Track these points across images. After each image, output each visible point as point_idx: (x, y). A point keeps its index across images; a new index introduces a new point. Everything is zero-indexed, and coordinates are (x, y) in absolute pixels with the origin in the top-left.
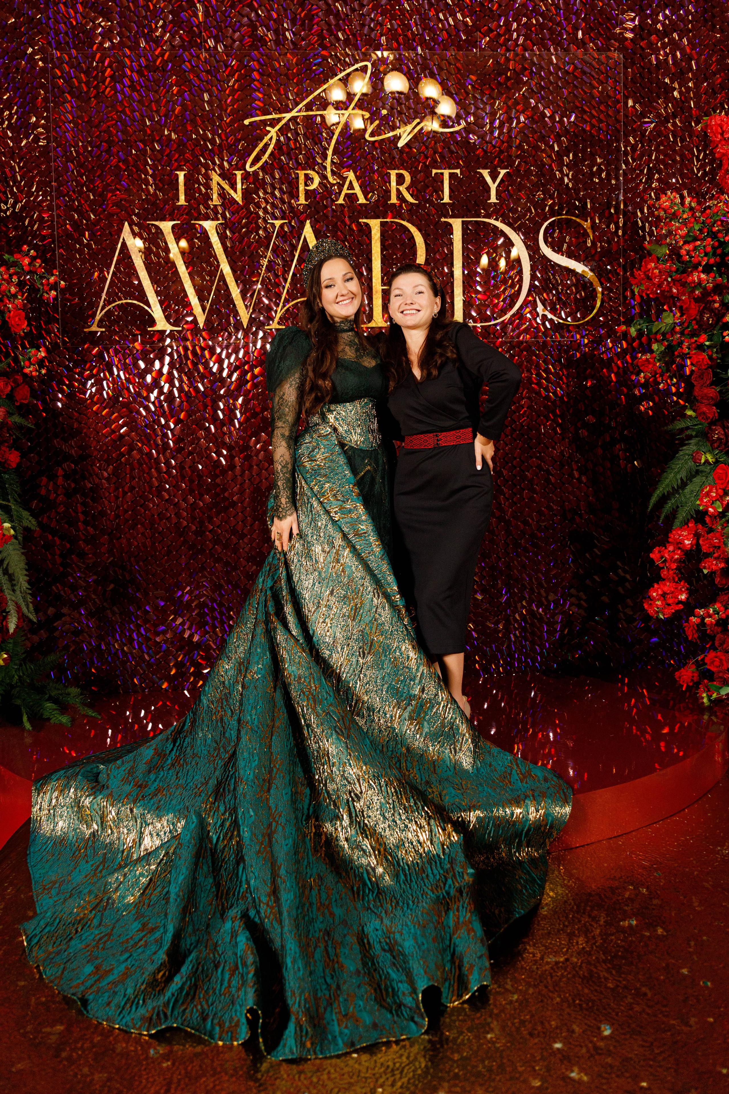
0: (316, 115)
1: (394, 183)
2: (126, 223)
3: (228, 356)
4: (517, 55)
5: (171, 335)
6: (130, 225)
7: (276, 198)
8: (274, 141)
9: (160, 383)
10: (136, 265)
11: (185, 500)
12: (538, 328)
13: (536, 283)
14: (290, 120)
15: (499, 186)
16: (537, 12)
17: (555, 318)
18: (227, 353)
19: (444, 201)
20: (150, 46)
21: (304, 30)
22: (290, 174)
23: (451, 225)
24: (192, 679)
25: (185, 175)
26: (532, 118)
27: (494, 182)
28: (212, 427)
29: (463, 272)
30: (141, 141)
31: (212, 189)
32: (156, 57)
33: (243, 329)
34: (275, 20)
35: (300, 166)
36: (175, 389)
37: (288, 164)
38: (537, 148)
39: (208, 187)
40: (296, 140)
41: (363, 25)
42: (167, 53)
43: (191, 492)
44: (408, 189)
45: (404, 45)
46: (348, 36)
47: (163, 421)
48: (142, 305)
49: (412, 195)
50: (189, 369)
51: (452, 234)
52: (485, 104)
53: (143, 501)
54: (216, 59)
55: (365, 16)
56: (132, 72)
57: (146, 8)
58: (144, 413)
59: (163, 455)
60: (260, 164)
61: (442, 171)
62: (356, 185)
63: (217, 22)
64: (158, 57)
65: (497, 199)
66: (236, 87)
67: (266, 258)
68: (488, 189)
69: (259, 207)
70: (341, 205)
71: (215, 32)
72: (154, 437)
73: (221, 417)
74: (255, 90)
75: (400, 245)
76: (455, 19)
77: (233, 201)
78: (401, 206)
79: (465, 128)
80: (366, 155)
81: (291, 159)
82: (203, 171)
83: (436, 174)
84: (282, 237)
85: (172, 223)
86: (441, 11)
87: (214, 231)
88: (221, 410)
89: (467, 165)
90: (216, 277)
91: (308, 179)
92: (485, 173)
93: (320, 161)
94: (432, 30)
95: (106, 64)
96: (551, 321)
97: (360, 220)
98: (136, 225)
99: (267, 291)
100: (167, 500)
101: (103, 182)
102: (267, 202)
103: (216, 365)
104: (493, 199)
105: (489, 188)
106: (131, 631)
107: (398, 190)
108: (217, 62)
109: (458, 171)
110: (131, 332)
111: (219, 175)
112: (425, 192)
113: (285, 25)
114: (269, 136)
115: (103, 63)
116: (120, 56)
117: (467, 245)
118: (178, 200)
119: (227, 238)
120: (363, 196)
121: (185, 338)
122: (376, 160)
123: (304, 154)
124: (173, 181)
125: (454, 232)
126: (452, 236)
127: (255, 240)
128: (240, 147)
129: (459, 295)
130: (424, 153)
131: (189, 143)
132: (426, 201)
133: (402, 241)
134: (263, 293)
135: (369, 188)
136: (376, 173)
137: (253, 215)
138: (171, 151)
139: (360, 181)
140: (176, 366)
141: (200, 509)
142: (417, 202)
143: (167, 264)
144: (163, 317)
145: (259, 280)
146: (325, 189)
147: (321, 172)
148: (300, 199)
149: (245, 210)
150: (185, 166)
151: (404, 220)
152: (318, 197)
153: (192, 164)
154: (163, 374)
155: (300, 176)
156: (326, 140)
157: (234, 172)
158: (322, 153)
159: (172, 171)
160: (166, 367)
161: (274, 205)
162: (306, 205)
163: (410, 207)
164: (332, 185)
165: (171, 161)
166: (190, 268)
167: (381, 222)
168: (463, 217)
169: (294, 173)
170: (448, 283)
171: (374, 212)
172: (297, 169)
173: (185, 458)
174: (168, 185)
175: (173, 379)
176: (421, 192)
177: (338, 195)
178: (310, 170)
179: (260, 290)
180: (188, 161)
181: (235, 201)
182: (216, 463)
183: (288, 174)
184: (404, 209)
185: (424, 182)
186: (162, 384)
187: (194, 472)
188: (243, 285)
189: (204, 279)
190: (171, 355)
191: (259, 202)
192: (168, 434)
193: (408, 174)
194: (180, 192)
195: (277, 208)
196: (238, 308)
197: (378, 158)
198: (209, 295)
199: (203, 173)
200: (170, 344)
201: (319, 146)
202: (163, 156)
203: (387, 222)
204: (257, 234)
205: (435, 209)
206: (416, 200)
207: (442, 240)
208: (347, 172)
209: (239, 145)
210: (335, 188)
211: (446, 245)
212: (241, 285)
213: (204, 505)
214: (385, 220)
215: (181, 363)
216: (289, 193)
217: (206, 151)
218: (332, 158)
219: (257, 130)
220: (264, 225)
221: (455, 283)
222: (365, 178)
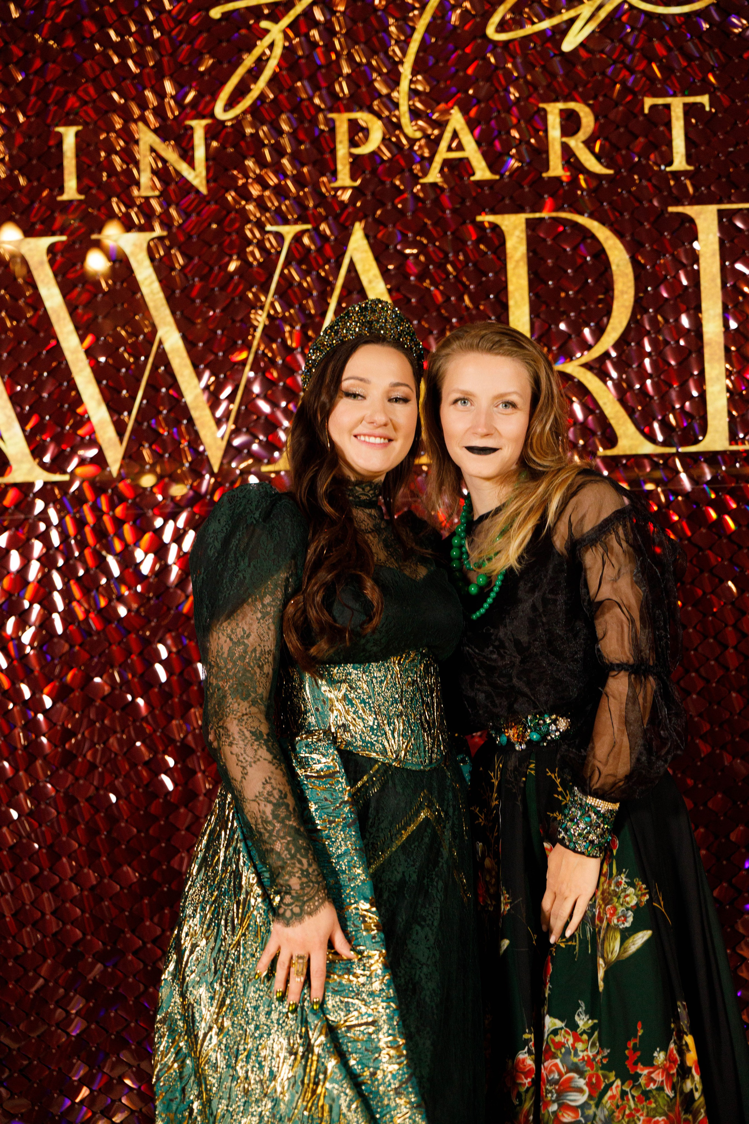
1: (554, 132)
3: (178, 537)
5: (46, 493)
7: (285, 176)
8: (278, 51)
9: (22, 605)
11: (76, 878)
18: (176, 529)
19: (674, 167)
22: (314, 122)
23: (691, 221)
25: (77, 134)
28: (140, 701)
29: (726, 325)
31: (137, 163)
33: (212, 474)
35: (337, 104)
36: (56, 616)
37: (311, 99)
39: (129, 158)
40: (329, 47)
43: (91, 858)
44: (589, 144)
47: (27, 693)
49: (598, 157)
50: (87, 571)
51: (696, 238)
59: (26, 771)
60: (247, 102)
61: (668, 100)
62: (468, 140)
67: (262, 308)
69: (248, 197)
70: (434, 185)
72: (7, 731)
73: (163, 677)
75: (575, 271)
77: (187, 187)
78: (574, 181)
79: (716, 5)
80: (490, 74)
82: (118, 124)
83: (653, 107)
84: (299, 263)
85: (47, 241)
87: (143, 256)
88: (161, 662)
89: (726, 85)
90: (147, 358)
91: (357, 132)
93: (384, 91)
97: (479, 218)
99: (268, 384)
102: (265, 186)
103: (151, 556)
107: (566, 147)
109: (704, 99)
111: (155, 131)
112: (628, 148)
114: (267, 40)
117: (732, 264)
118: (62, 191)
119: (173, 269)
120: (483, 164)
121: (79, 498)
122: (514, 81)
123: (348, 75)
124: (50, 148)
125: (701, 236)
126: (696, 245)
127: (237, 270)
128: (202, 69)
129: (718, 379)
130: (623, 62)
131: (88, 63)
132: (633, 168)
133: (579, 261)
134: (256, 389)
135: (498, 145)
136: (515, 110)
137: (233, 215)
138: (47, 84)
139: (477, 132)
140: (56, 562)
141: (111, 899)
142: (611, 172)
143: (37, 332)
144: (27, 450)
145: (246, 359)
146: (395, 151)
147: (387, 113)
148: (340, 176)
149: (213, 206)
150: (77, 114)
151: (582, 214)
152: (381, 168)
153: (96, 109)
154: (28, 583)
155: (337, 124)
156: (397, 42)
157: (189, 122)
158: (389, 72)
159: (49, 127)
160: (35, 567)
161: (280, 192)
162: (353, 188)
163: (594, 184)
164: (412, 141)
165: (47, 105)
166: (89, 340)
167: (528, 220)
168: (720, 202)
169: (325, 117)
170: (690, 353)
171: (511, 198)
172: (331, 110)
173: (77, 779)
174: (39, 159)
175: (50, 593)
176: (618, 149)
177: (426, 163)
178: (361, 109)
179: (249, 383)
180: (86, 103)
181: (192, 186)
182: (151, 789)
183: (310, 121)
184: (582, 190)
185: (626, 127)
186: (26, 604)
187: (97, 811)
188: (212, 374)
189: (121, 362)
190: (44, 537)
191: (245, 185)
192: (38, 721)
193: (587, 110)
194: (66, 172)
195: (287, 197)
196: (199, 426)
197: (517, 78)
198: (133, 398)
199: (118, 126)
200: (44, 514)
201: (382, 55)
202: (28, 95)
203: (542, 219)
204: (242, 257)
205: (654, 186)
206: (608, 167)
207: (672, 255)
208: (447, 112)
209: (199, 64)
210: (420, 147)
211: (683, 266)
212: (207, 374)
213: (122, 888)
214: (537, 215)
215: (68, 556)
216: (314, 164)
217: (124, 79)
218: (411, 82)
219: (239, 29)
220: (258, 235)
221: (707, 351)
222: (488, 123)
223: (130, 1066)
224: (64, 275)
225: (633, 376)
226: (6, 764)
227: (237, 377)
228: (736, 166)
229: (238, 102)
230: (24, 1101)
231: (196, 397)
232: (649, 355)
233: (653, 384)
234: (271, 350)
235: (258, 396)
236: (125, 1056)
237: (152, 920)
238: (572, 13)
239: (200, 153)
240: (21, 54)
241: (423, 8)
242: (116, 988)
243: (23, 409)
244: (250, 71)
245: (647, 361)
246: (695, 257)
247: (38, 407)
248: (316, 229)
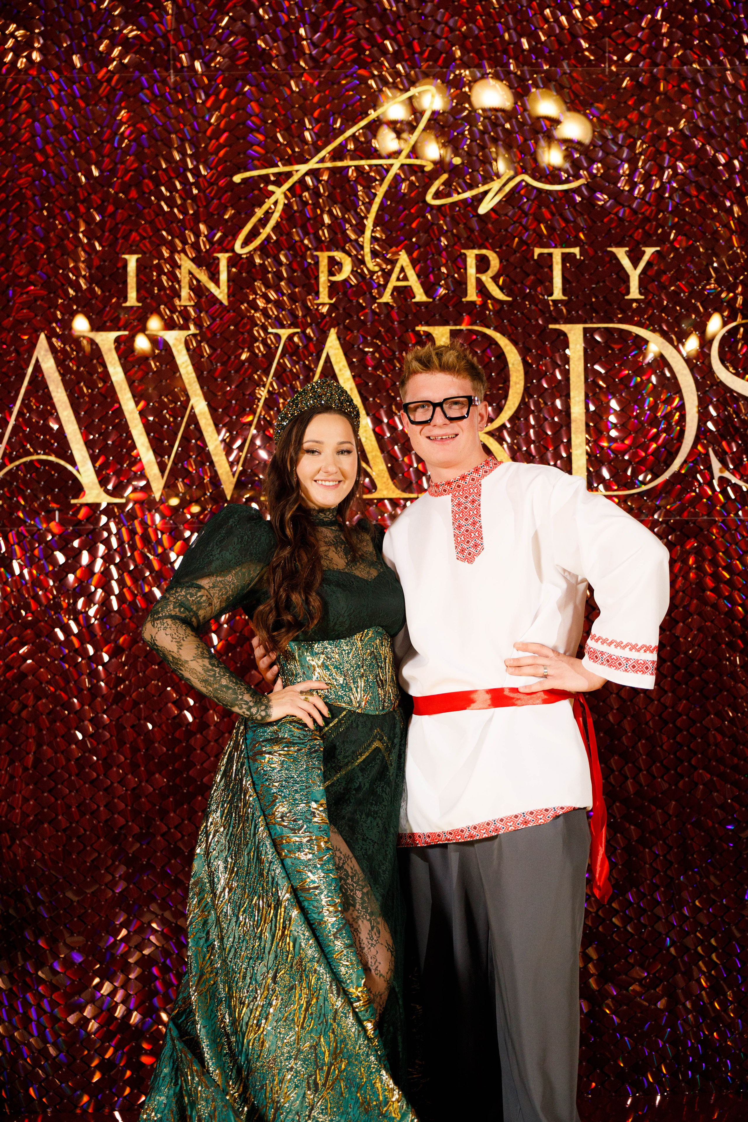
0: (349, 167)
1: (471, 270)
2: (42, 336)
4: (670, 72)
5: (109, 511)
6: (49, 339)
7: (283, 294)
8: (280, 207)
9: (89, 589)
10: (55, 400)
11: (122, 781)
12: (713, 499)
13: (710, 425)
14: (307, 174)
15: (644, 272)
16: (700, 6)
17: (740, 483)
19: (554, 297)
20: (89, 66)
21: (331, 39)
22: (304, 257)
23: (565, 335)
24: (127, 1091)
25: (138, 260)
26: (696, 167)
27: (635, 267)
29: (587, 408)
30: (69, 210)
31: (179, 282)
32: (98, 84)
34: (286, 26)
35: (320, 245)
36: (113, 598)
37: (302, 241)
38: (706, 214)
39: (173, 278)
40: (316, 205)
41: (423, 30)
42: (116, 77)
43: (134, 768)
44: (495, 279)
45: (489, 59)
46: (400, 47)
47: (91, 651)
48: (62, 463)
49: (501, 289)
50: (136, 566)
51: (568, 347)
52: (620, 147)
53: (53, 784)
54: (191, 85)
55: (426, 17)
56: (60, 106)
57: (86, 10)
58: (61, 636)
59: (89, 705)
60: (257, 242)
61: (551, 250)
62: (411, 274)
63: (196, 30)
64: (101, 83)
65: (641, 293)
66: (222, 125)
67: (264, 386)
68: (625, 278)
69: (256, 309)
70: (387, 304)
71: (191, 44)
72: (76, 677)
74: (252, 130)
76: (570, 17)
77: (213, 299)
78: (484, 305)
79: (587, 185)
80: (428, 227)
81: (306, 234)
82: (167, 253)
83: (541, 255)
84: (291, 356)
85: (115, 334)
86: (549, 7)
87: (182, 347)
89: (591, 241)
90: (182, 418)
91: (334, 265)
92: (621, 254)
93: (353, 237)
94: (532, 36)
95: (21, 93)
96: (736, 488)
97: (418, 328)
98: (58, 337)
99: (267, 440)
100: (92, 782)
101: (7, 271)
102: (268, 300)
103: (181, 558)
104: (634, 293)
105: (628, 276)
106: (26, 1004)
107: (479, 281)
108: (194, 88)
109: (576, 251)
110: (44, 506)
111: (193, 260)
112: (522, 283)
113: (302, 31)
114: (273, 199)
115: (16, 92)
116: (42, 81)
117: (592, 365)
118: (126, 300)
119: (203, 357)
120: (422, 290)
121: (132, 516)
122: (444, 233)
123: (329, 225)
124: (118, 269)
125: (571, 345)
126: (567, 351)
127: (247, 359)
128: (226, 217)
129: (580, 445)
130: (521, 223)
131: (147, 211)
132: (525, 297)
133: (486, 360)
134: (258, 442)
135: (432, 277)
136: (444, 253)
137: (245, 320)
138: (117, 224)
139: (418, 268)
140: (114, 559)
141: (146, 797)
142: (510, 299)
143: (106, 398)
144: (96, 481)
145: (252, 421)
146: (360, 279)
147: (354, 252)
148: (321, 296)
149: (232, 314)
150: (137, 246)
151: (489, 328)
152: (350, 291)
153: (151, 242)
154: (94, 574)
155: (320, 259)
156: (363, 204)
157: (216, 255)
158: (356, 225)
159: (118, 254)
160: (99, 562)
161: (279, 305)
162: (330, 304)
163: (498, 307)
164: (372, 273)
165: (117, 239)
166: (142, 404)
167: (451, 330)
168: (585, 322)
169: (312, 254)
170: (561, 427)
171: (440, 315)
172: (316, 250)
173: (125, 712)
174: (110, 276)
175: (110, 581)
176: (516, 283)
177: (382, 288)
178: (337, 250)
179: (254, 438)
180: (144, 238)
181: (217, 299)
182: (177, 721)
183: (301, 257)
184: (490, 311)
185: (521, 268)
186: (93, 589)
187: (139, 735)
188: (228, 431)
189: (164, 420)
190: (107, 542)
191: (254, 300)
192: (98, 671)
193: (495, 255)
194: (129, 286)
195: (284, 309)
196: (217, 467)
197: (446, 231)
198: (172, 446)
199: (166, 255)
200: (107, 525)
201: (353, 212)
202: (104, 232)
203: (462, 330)
204: (251, 350)
205: (540, 310)
206: (508, 296)
207: (551, 358)
208: (397, 253)
209: (224, 213)
210: (378, 277)
211: (559, 366)
212: (224, 431)
213: (154, 790)
214: (458, 327)
215: (123, 555)
216: (303, 286)
217: (172, 222)
218: (373, 231)
219: (253, 190)
220: (262, 335)
221: (573, 426)
222: (425, 262)
223: (157, 916)
224: (126, 359)
225: (522, 442)
226: (75, 700)
227: (246, 433)
228: (597, 298)
229: (252, 242)
230: (81, 938)
231: (216, 447)
232: (533, 427)
233: (535, 447)
234: (270, 415)
235: (259, 447)
236: (154, 907)
237: (175, 812)
238: (486, 188)
239: (223, 277)
240: (99, 202)
241: (382, 180)
242: (149, 860)
243: (94, 452)
244: (260, 220)
245: (532, 431)
246: (566, 360)
247: (105, 450)
248: (304, 332)
